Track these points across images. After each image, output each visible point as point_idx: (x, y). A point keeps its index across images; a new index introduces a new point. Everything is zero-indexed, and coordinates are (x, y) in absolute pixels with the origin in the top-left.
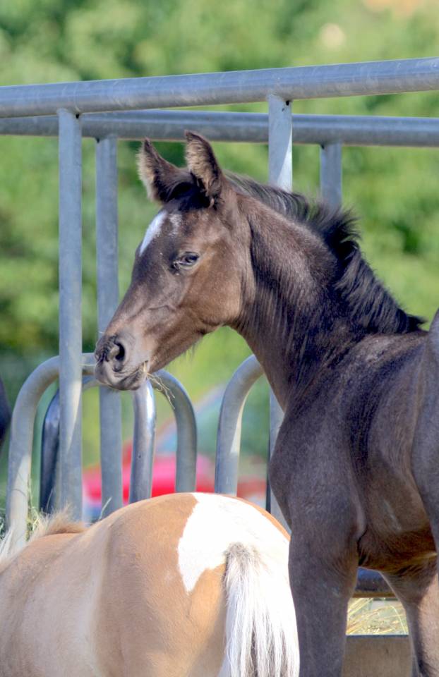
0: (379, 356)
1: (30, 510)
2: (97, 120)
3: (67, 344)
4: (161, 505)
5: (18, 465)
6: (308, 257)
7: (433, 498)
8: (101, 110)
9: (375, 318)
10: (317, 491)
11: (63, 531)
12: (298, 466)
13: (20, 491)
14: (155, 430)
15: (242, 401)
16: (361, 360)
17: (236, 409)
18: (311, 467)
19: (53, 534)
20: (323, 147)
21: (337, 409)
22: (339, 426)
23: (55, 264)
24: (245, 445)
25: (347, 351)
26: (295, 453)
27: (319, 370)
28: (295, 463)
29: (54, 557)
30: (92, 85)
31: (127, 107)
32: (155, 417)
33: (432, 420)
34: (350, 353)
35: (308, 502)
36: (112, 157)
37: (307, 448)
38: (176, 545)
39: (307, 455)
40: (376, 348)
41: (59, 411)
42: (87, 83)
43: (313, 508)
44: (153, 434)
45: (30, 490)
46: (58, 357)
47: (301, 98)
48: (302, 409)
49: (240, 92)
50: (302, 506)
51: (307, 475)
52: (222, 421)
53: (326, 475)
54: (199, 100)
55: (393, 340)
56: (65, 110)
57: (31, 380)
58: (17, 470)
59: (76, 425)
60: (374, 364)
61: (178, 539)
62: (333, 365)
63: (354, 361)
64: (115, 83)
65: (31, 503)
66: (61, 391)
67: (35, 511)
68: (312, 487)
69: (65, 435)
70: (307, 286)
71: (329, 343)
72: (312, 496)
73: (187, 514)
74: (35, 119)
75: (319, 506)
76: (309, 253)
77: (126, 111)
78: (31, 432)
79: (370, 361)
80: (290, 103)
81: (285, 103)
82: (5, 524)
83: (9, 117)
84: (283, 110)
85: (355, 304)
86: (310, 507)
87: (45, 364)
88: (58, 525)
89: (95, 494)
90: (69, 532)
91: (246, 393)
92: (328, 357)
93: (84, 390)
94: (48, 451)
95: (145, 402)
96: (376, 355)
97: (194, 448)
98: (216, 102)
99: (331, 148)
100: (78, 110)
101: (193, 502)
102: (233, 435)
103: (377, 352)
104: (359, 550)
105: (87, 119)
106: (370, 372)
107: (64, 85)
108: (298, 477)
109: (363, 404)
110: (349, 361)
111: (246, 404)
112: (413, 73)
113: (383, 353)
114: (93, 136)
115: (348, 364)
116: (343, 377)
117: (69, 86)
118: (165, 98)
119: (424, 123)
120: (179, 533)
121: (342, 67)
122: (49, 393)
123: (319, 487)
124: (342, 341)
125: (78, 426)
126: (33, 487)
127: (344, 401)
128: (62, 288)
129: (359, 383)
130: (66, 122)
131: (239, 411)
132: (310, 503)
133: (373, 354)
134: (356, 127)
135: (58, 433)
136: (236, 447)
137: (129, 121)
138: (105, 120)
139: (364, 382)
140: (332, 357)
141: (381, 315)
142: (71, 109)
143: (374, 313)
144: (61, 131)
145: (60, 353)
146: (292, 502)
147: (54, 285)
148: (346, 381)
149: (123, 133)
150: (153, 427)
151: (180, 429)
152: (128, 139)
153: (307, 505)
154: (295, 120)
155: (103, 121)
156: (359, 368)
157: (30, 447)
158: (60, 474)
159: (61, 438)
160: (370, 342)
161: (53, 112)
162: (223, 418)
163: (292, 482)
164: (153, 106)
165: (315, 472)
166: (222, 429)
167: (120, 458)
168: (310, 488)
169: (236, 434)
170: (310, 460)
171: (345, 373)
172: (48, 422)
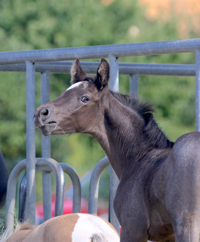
0: (157, 156)
1: (15, 221)
2: (41, 65)
3: (29, 154)
4: (65, 218)
5: (10, 202)
6: (132, 119)
7: (173, 215)
8: (43, 61)
9: (158, 142)
10: (132, 211)
11: (26, 229)
12: (124, 201)
13: (11, 213)
14: (64, 188)
15: (99, 176)
16: (150, 158)
17: (97, 180)
18: (129, 201)
19: (22, 230)
20: (131, 76)
21: (139, 178)
22: (140, 184)
23: (25, 122)
24: (100, 194)
25: (145, 155)
26: (123, 196)
27: (134, 163)
28: (123, 200)
29: (22, 239)
30: (39, 51)
31: (53, 60)
32: (64, 183)
33: (172, 184)
34: (146, 156)
35: (128, 216)
36: (47, 80)
37: (128, 194)
38: (71, 235)
39: (128, 197)
40: (156, 153)
41: (26, 181)
42: (37, 51)
43: (130, 218)
44: (64, 190)
45: (15, 213)
46: (26, 159)
47: (122, 56)
48: (127, 178)
49: (98, 54)
50: (126, 217)
51: (128, 205)
52: (91, 185)
53: (135, 204)
54: (81, 57)
55: (162, 151)
56: (29, 61)
57: (15, 168)
58: (9, 204)
59: (33, 187)
60: (155, 159)
61: (72, 232)
62: (140, 160)
63: (147, 159)
64: (48, 51)
65: (15, 217)
66: (27, 173)
67: (17, 221)
68: (130, 210)
69: (29, 190)
70: (131, 129)
71: (139, 151)
72: (129, 213)
73: (75, 222)
74: (17, 65)
75: (132, 217)
76: (132, 117)
77: (53, 62)
78: (15, 190)
79: (153, 158)
80: (118, 59)
81: (116, 58)
82: (5, 226)
83: (6, 64)
84: (115, 61)
85: (150, 136)
86: (129, 218)
87: (21, 162)
88: (24, 227)
89: (41, 214)
90: (28, 229)
91: (101, 174)
92: (138, 157)
93: (36, 173)
94: (22, 197)
95: (60, 177)
96: (155, 156)
97: (80, 196)
98: (88, 58)
99: (134, 76)
100: (34, 62)
101: (78, 217)
102: (95, 190)
103: (156, 155)
104: (148, 233)
105: (37, 65)
106: (153, 163)
107: (28, 52)
108: (124, 206)
109: (149, 175)
110: (146, 159)
111: (100, 178)
112: (167, 46)
113: (158, 155)
114: (40, 71)
115: (145, 160)
116: (143, 165)
117: (30, 52)
118: (68, 57)
119: (171, 66)
120: (72, 229)
121: (138, 44)
122: (22, 174)
123: (132, 210)
124: (144, 151)
125: (34, 187)
126: (16, 211)
127: (142, 174)
128: (27, 132)
129: (149, 167)
130: (29, 66)
131: (98, 181)
132: (129, 216)
133: (154, 156)
134: (144, 68)
135: (26, 190)
136: (96, 195)
137: (54, 66)
138: (44, 65)
139: (150, 166)
140: (139, 158)
141: (160, 141)
142: (31, 61)
143: (158, 140)
144: (27, 70)
145: (27, 158)
146: (122, 216)
147: (24, 131)
148: (144, 166)
149: (52, 70)
150: (64, 187)
151: (74, 188)
152: (54, 73)
153: (127, 217)
154: (120, 65)
155: (43, 65)
156: (149, 161)
157: (15, 196)
158: (27, 206)
159: (27, 192)
160: (154, 151)
161: (24, 62)
162: (91, 183)
163: (122, 208)
164: (63, 60)
165: (131, 204)
166: (91, 188)
167: (51, 199)
168: (129, 210)
169: (96, 190)
170: (129, 199)
171: (144, 164)
172: (22, 185)
